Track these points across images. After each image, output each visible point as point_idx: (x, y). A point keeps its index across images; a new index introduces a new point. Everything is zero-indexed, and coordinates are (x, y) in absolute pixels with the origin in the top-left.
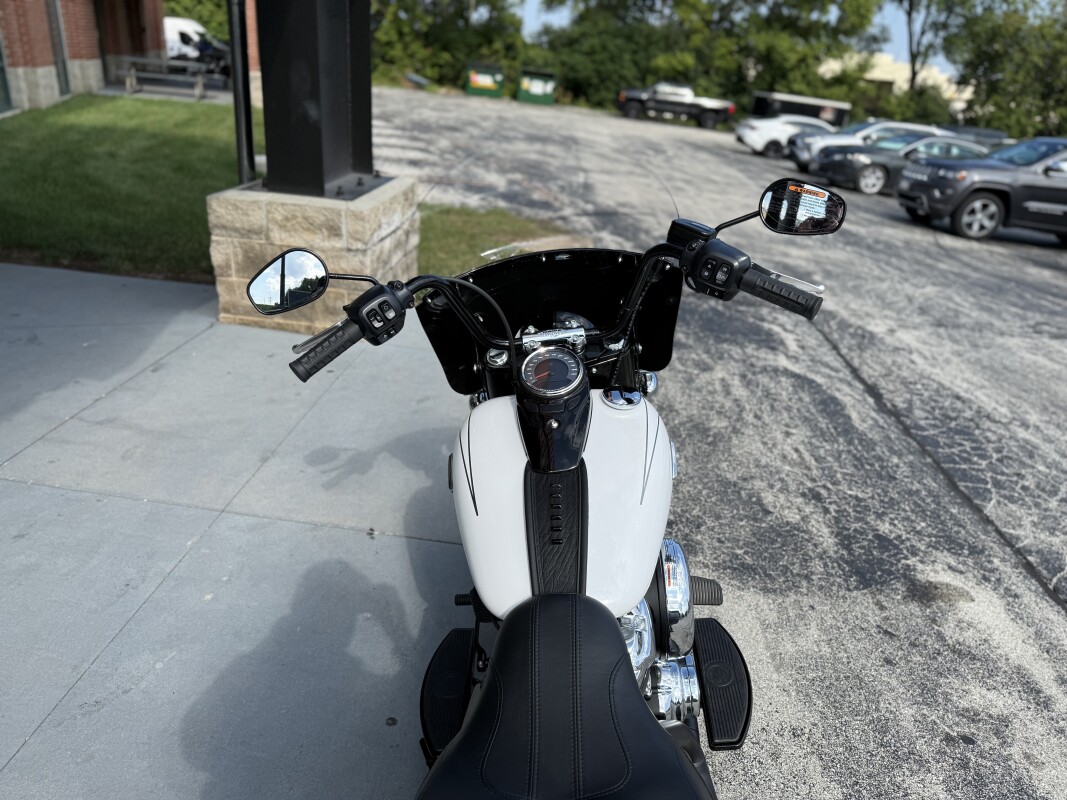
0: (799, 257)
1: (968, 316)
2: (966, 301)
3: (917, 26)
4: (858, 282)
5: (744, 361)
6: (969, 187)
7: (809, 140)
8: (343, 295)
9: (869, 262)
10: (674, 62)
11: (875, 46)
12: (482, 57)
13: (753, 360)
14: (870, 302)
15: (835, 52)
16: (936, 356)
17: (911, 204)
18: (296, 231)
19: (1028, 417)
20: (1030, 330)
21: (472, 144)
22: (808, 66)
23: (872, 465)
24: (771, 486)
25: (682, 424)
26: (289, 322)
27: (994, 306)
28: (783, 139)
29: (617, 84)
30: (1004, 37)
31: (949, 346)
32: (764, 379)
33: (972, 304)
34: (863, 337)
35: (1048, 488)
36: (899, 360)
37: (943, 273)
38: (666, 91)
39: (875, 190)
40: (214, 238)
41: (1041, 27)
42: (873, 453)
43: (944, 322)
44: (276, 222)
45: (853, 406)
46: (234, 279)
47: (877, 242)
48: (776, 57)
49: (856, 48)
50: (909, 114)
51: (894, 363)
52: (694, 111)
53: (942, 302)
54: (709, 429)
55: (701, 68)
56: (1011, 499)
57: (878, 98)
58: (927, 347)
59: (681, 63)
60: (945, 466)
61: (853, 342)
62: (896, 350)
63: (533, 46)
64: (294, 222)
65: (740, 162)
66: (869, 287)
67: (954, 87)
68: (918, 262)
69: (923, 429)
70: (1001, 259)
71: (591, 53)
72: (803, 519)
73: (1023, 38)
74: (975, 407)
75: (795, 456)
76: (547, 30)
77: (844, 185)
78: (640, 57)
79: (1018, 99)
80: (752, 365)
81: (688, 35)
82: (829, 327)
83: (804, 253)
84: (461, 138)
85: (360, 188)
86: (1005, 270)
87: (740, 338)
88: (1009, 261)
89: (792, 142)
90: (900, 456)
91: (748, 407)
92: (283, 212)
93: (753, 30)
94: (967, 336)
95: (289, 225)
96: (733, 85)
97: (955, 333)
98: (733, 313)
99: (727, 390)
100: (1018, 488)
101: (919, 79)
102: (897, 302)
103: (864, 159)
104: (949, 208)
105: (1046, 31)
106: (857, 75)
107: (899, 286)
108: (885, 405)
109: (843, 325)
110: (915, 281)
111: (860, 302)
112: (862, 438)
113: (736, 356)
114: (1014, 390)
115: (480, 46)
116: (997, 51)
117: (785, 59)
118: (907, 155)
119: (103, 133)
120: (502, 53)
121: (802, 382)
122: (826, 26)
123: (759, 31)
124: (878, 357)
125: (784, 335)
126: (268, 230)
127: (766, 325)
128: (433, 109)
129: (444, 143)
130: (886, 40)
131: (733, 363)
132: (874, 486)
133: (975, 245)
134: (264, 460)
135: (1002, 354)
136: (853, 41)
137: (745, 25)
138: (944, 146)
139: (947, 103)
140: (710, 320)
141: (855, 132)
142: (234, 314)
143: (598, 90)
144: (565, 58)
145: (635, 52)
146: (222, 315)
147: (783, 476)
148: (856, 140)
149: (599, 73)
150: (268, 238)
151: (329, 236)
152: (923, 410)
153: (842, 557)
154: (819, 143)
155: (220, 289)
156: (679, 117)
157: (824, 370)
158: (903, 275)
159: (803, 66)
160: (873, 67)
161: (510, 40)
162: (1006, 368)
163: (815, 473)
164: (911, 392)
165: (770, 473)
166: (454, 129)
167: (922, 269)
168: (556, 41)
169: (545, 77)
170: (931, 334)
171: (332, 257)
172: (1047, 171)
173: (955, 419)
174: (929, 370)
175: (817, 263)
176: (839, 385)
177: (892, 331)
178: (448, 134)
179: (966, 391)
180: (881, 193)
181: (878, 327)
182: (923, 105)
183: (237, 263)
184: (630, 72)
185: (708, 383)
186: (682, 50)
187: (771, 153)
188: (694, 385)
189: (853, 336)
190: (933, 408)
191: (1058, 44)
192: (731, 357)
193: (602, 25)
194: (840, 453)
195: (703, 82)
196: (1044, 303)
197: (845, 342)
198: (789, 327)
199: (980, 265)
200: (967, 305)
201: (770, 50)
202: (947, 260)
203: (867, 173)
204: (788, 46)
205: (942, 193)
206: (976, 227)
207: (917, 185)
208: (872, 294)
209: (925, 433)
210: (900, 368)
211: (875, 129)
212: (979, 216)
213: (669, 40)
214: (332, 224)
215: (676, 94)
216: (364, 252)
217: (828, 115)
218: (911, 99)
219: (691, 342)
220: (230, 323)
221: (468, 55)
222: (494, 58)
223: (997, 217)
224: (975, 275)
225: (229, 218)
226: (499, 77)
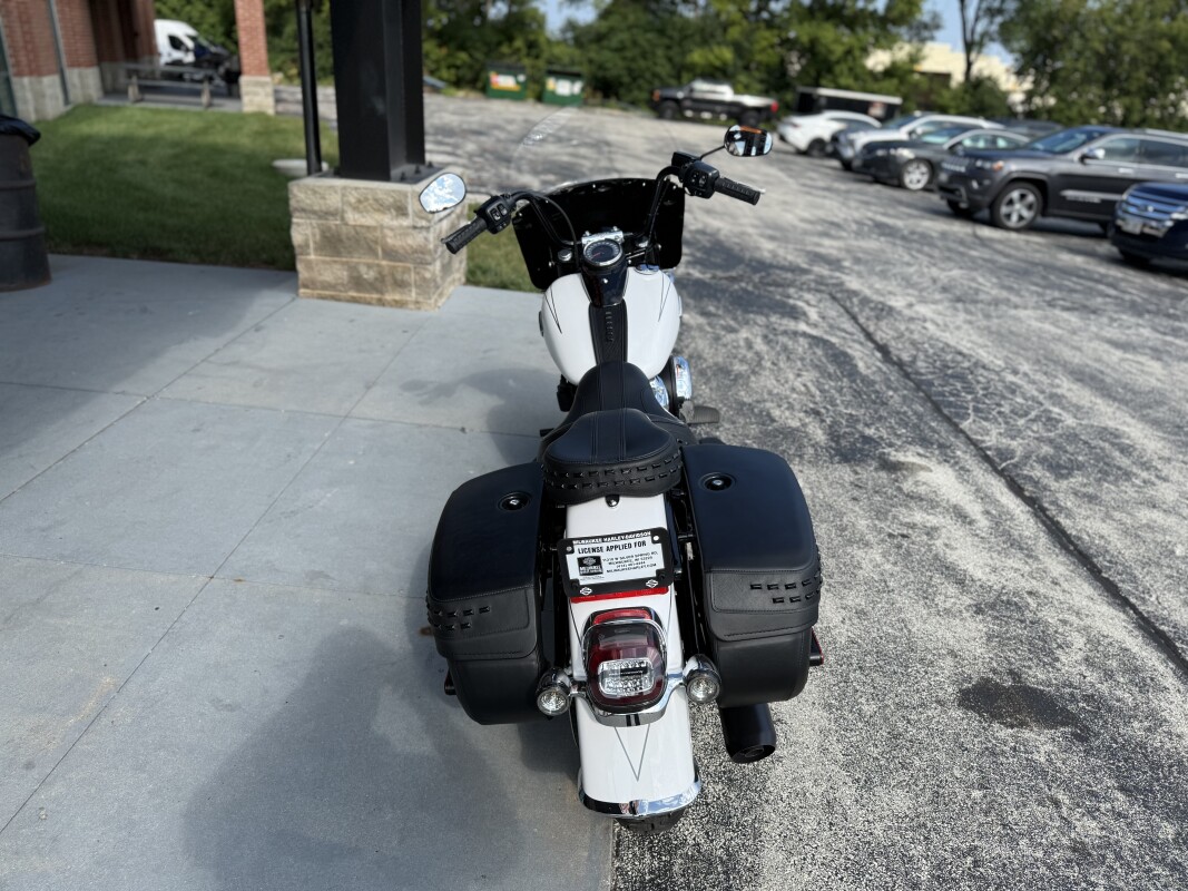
0: (832, 247)
1: (988, 293)
2: (989, 281)
3: (971, 13)
4: (886, 267)
5: (767, 327)
6: (1005, 177)
7: (852, 136)
8: (409, 269)
9: (900, 250)
10: (711, 58)
11: (926, 34)
12: (503, 56)
13: (776, 326)
14: (894, 283)
15: (883, 41)
16: (948, 323)
17: (951, 197)
18: (367, 212)
19: (1020, 367)
20: (1044, 304)
21: (500, 147)
22: (854, 59)
23: (869, 396)
24: (780, 406)
25: (708, 367)
26: (362, 295)
27: (1015, 286)
28: (826, 136)
29: (650, 83)
30: (1062, 22)
31: (962, 316)
32: (783, 339)
33: (994, 284)
34: (882, 310)
35: (1021, 412)
36: (912, 327)
37: (973, 260)
38: (702, 88)
39: (920, 186)
40: (294, 220)
41: (1100, 12)
42: (872, 388)
43: (963, 298)
44: (350, 204)
45: (861, 359)
46: (312, 257)
47: (913, 233)
48: (821, 49)
49: (906, 37)
50: (965, 108)
51: (907, 329)
52: (734, 109)
53: (965, 282)
54: (732, 371)
55: (740, 63)
56: (986, 419)
57: (931, 91)
58: (941, 317)
59: (717, 57)
60: (934, 398)
61: (872, 314)
62: (911, 319)
63: (558, 43)
64: (366, 204)
65: (783, 161)
66: (895, 271)
67: (1013, 78)
68: (949, 250)
69: (922, 374)
70: (1037, 247)
71: (620, 49)
72: (803, 425)
73: (1083, 23)
74: (973, 360)
75: (803, 389)
76: (571, 26)
77: (889, 181)
78: (674, 52)
79: (1079, 89)
80: (775, 329)
81: (725, 27)
82: (852, 302)
83: (836, 243)
84: (488, 142)
85: (418, 176)
86: (1038, 257)
87: (766, 310)
88: (1045, 249)
89: (835, 139)
90: (895, 390)
91: (766, 357)
92: (356, 195)
93: (795, 21)
94: (982, 310)
95: (361, 206)
96: (775, 81)
97: (972, 308)
98: (762, 292)
99: (749, 345)
100: (994, 413)
101: (975, 70)
102: (921, 283)
103: (906, 153)
104: (987, 199)
105: (1106, 15)
106: (907, 67)
107: (926, 270)
108: (891, 359)
109: (865, 301)
110: (943, 266)
111: (885, 282)
112: (864, 379)
113: (760, 323)
114: (1015, 349)
115: (499, 44)
116: (1055, 38)
117: (830, 52)
118: (952, 148)
119: (125, 142)
120: (524, 51)
121: (816, 341)
122: (874, 13)
123: (801, 22)
124: (893, 325)
125: (806, 308)
126: (343, 211)
127: (791, 301)
128: (454, 113)
129: (471, 147)
130: (938, 27)
131: (757, 327)
132: (867, 408)
133: (1014, 236)
134: (368, 387)
135: (1010, 322)
136: (903, 30)
137: (786, 15)
138: (989, 138)
139: (1006, 94)
140: (740, 298)
141: (900, 126)
142: (313, 289)
143: (630, 91)
144: (593, 55)
145: (669, 47)
146: (302, 291)
147: (791, 400)
148: (901, 134)
149: (630, 71)
150: (343, 219)
151: (397, 216)
152: (926, 362)
153: (831, 447)
154: (862, 139)
155: (300, 267)
156: (718, 118)
157: (839, 333)
158: (933, 261)
159: (850, 58)
160: (924, 58)
161: (532, 37)
162: (1011, 332)
163: (818, 399)
164: (918, 350)
165: (780, 400)
166: (479, 133)
167: (953, 256)
168: (580, 36)
169: (572, 76)
170: (948, 308)
171: (400, 235)
172: (1083, 159)
173: (953, 368)
174: (938, 334)
175: (848, 251)
176: (851, 344)
177: (910, 305)
178: (474, 138)
179: (969, 349)
180: (925, 189)
181: (898, 303)
182: (979, 97)
183: (315, 243)
184: (664, 69)
185: (733, 341)
186: (719, 44)
187: (815, 152)
188: (720, 342)
189: (872, 309)
190: (935, 361)
191: (1119, 29)
192: (756, 323)
193: (631, 18)
194: (842, 388)
195: (743, 78)
196: (1066, 283)
197: (864, 314)
198: (813, 302)
199: (1013, 252)
200: (989, 284)
201: (814, 42)
202: (980, 249)
203: (910, 169)
204: (833, 38)
205: (980, 184)
206: (1014, 218)
207: (955, 176)
208: (899, 277)
209: (924, 378)
210: (912, 332)
211: (921, 123)
212: (1018, 206)
213: (707, 33)
214: (399, 204)
215: (714, 92)
216: (428, 229)
217: (877, 111)
218: (966, 91)
219: (720, 312)
220: (308, 297)
221: (487, 54)
222: (514, 58)
223: (1035, 207)
224: (1004, 260)
225: (308, 201)
226: (522, 78)
